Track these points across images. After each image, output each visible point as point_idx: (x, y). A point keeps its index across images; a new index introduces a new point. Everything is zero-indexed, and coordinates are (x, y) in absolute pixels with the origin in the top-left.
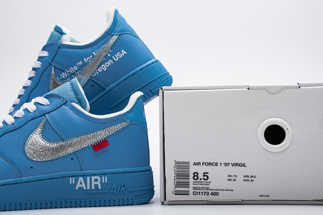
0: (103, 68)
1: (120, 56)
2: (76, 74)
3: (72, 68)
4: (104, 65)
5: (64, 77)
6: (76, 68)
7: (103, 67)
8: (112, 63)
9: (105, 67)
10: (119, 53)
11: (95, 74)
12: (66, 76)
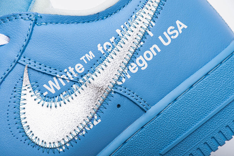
0: (140, 65)
1: (174, 34)
2: (81, 81)
3: (71, 69)
4: (141, 58)
5: (53, 91)
6: (80, 68)
7: (141, 62)
8: (159, 50)
9: (144, 62)
10: (171, 27)
11: (124, 80)
12: (59, 88)
